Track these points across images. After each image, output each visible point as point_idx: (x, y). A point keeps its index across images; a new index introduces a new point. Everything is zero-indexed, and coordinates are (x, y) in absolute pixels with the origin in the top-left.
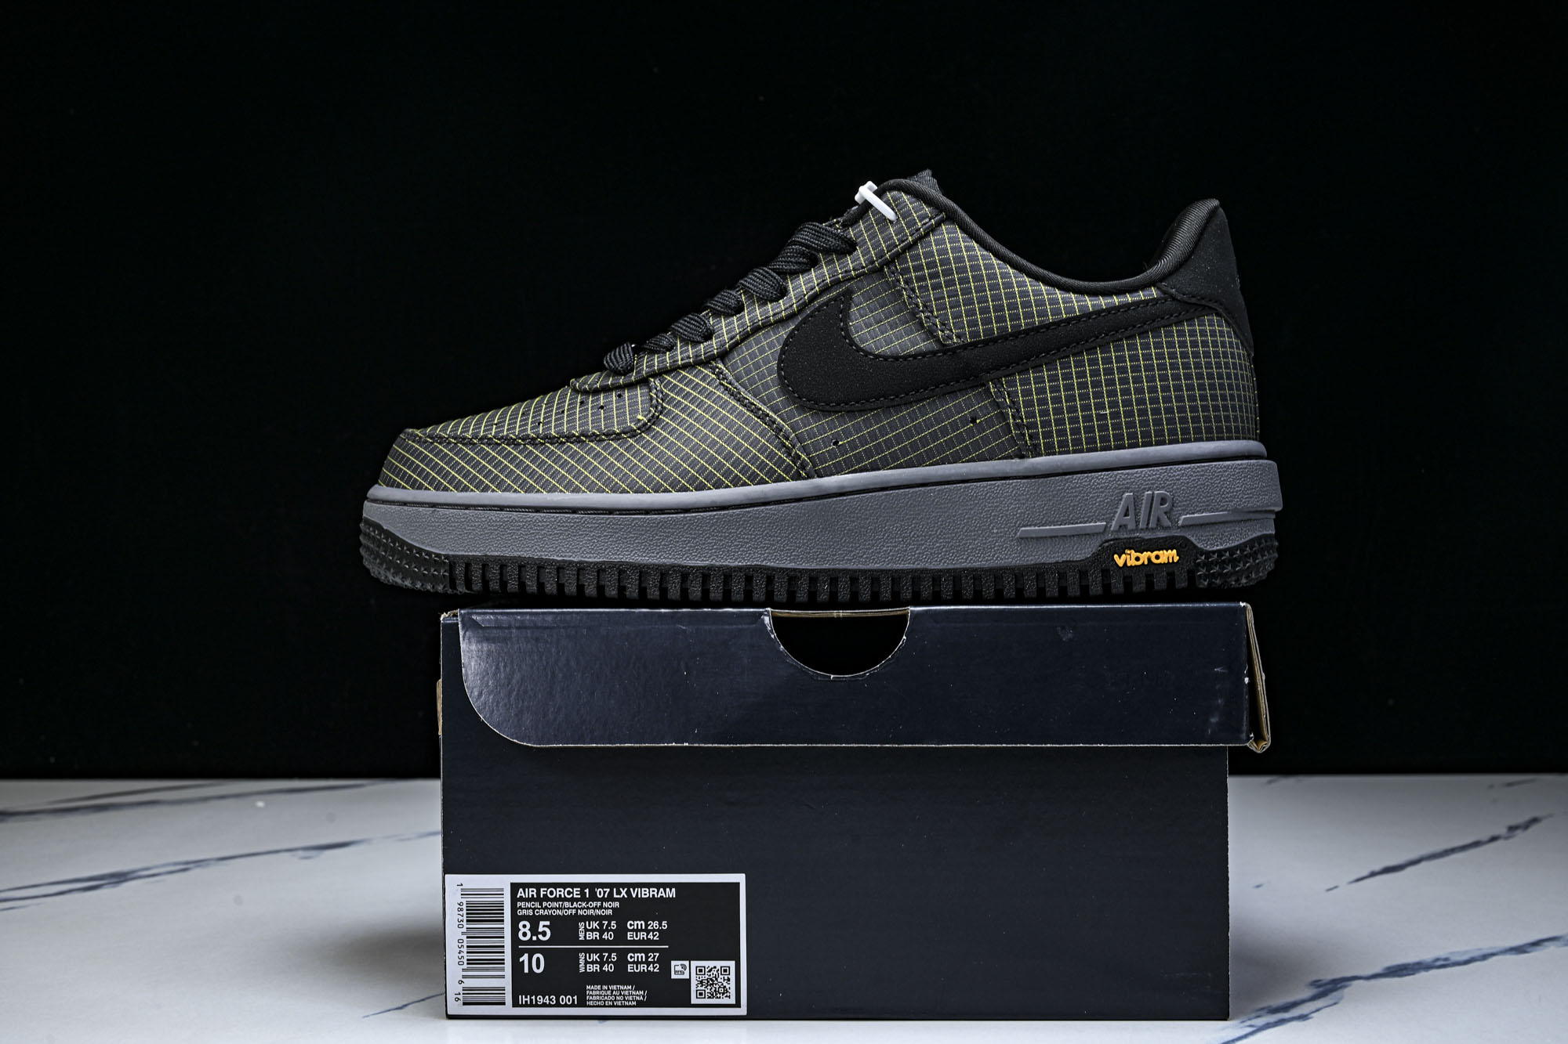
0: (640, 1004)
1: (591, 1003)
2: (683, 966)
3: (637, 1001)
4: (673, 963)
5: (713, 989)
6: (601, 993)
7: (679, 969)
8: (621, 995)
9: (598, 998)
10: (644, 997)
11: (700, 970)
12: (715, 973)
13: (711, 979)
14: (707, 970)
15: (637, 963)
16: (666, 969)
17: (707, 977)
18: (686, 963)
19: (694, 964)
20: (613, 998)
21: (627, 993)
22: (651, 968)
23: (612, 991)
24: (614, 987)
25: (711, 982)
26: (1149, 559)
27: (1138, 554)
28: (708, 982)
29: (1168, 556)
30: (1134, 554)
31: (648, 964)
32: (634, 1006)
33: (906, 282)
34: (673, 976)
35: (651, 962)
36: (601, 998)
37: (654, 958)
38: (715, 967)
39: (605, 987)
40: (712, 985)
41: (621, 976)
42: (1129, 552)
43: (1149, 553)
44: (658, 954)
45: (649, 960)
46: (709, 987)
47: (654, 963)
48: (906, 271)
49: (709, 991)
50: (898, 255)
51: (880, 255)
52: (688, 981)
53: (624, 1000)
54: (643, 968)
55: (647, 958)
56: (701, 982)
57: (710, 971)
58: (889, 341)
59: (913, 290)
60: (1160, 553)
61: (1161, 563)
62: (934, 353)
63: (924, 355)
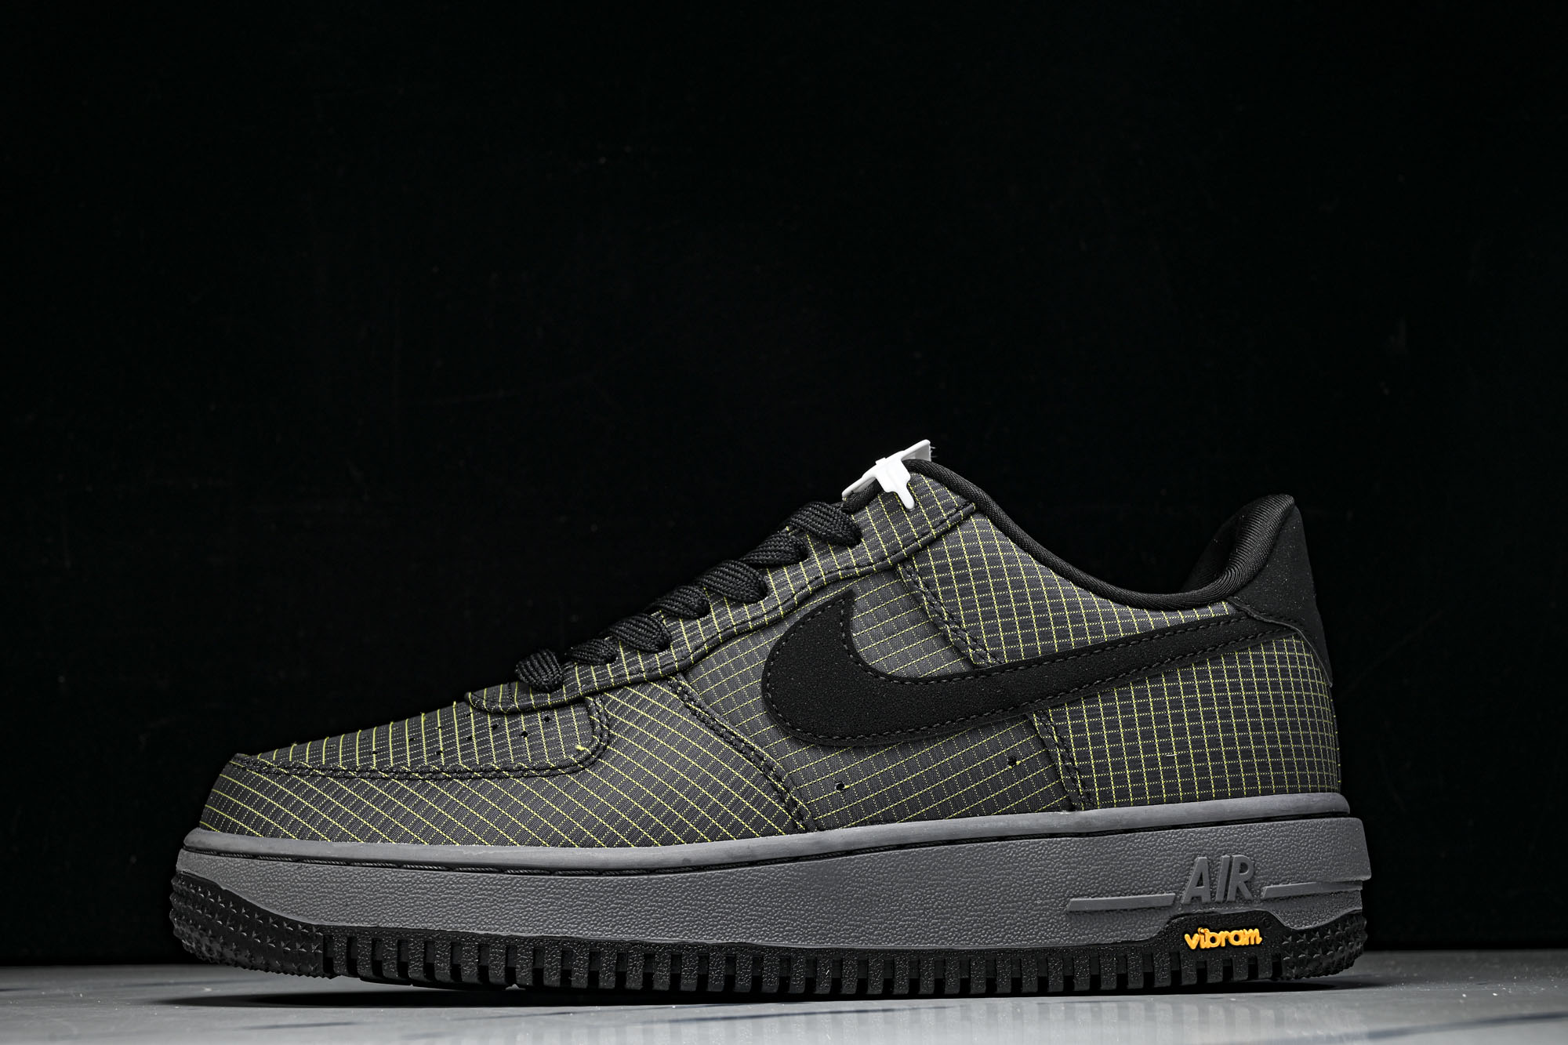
26: (1227, 941)
27: (1214, 934)
29: (1249, 936)
30: (1209, 934)
33: (926, 585)
42: (1202, 931)
43: (1227, 932)
48: (926, 571)
50: (917, 552)
51: (894, 550)
58: (905, 657)
59: (935, 595)
60: (1240, 932)
61: (1240, 946)
62: (963, 676)
63: (950, 677)
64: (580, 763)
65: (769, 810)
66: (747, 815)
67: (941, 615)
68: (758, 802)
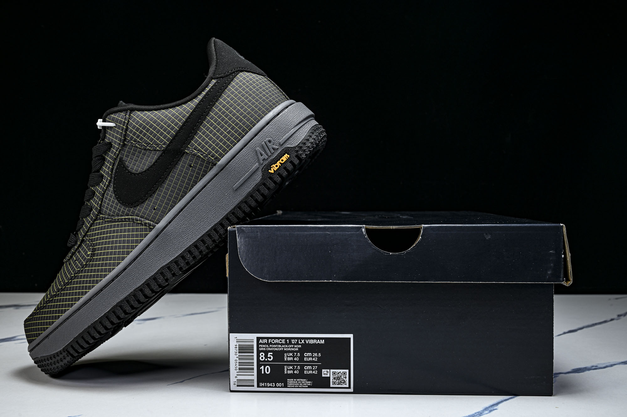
0: (309, 387)
1: (289, 386)
2: (327, 372)
3: (308, 386)
4: (323, 370)
5: (340, 381)
6: (293, 382)
7: (325, 373)
8: (301, 383)
9: (292, 384)
10: (311, 384)
11: (334, 373)
12: (340, 374)
13: (338, 377)
14: (337, 373)
15: (308, 370)
16: (320, 373)
17: (337, 376)
18: (329, 370)
19: (332, 371)
20: (298, 384)
21: (304, 382)
22: (314, 372)
23: (298, 381)
24: (299, 380)
25: (338, 378)
26: (280, 163)
27: (276, 164)
28: (337, 378)
29: (285, 158)
30: (274, 165)
31: (313, 370)
32: (307, 388)
33: (135, 141)
34: (323, 376)
35: (314, 370)
36: (293, 384)
37: (315, 368)
38: (340, 372)
39: (295, 380)
40: (339, 379)
41: (301, 375)
42: (272, 166)
43: (279, 161)
44: (317, 367)
45: (313, 369)
46: (338, 380)
47: (315, 370)
48: (132, 138)
49: (338, 382)
50: (125, 135)
52: (329, 378)
53: (303, 385)
54: (311, 372)
55: (312, 368)
56: (335, 378)
57: (338, 374)
59: (139, 142)
60: (282, 158)
61: (285, 162)
62: (161, 156)
63: (159, 159)
64: (91, 257)
65: (141, 230)
66: (137, 236)
67: (144, 145)
68: (137, 230)
